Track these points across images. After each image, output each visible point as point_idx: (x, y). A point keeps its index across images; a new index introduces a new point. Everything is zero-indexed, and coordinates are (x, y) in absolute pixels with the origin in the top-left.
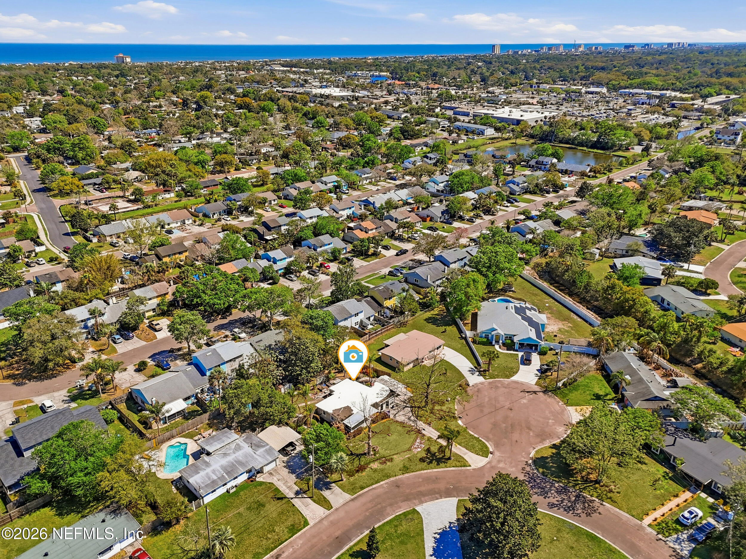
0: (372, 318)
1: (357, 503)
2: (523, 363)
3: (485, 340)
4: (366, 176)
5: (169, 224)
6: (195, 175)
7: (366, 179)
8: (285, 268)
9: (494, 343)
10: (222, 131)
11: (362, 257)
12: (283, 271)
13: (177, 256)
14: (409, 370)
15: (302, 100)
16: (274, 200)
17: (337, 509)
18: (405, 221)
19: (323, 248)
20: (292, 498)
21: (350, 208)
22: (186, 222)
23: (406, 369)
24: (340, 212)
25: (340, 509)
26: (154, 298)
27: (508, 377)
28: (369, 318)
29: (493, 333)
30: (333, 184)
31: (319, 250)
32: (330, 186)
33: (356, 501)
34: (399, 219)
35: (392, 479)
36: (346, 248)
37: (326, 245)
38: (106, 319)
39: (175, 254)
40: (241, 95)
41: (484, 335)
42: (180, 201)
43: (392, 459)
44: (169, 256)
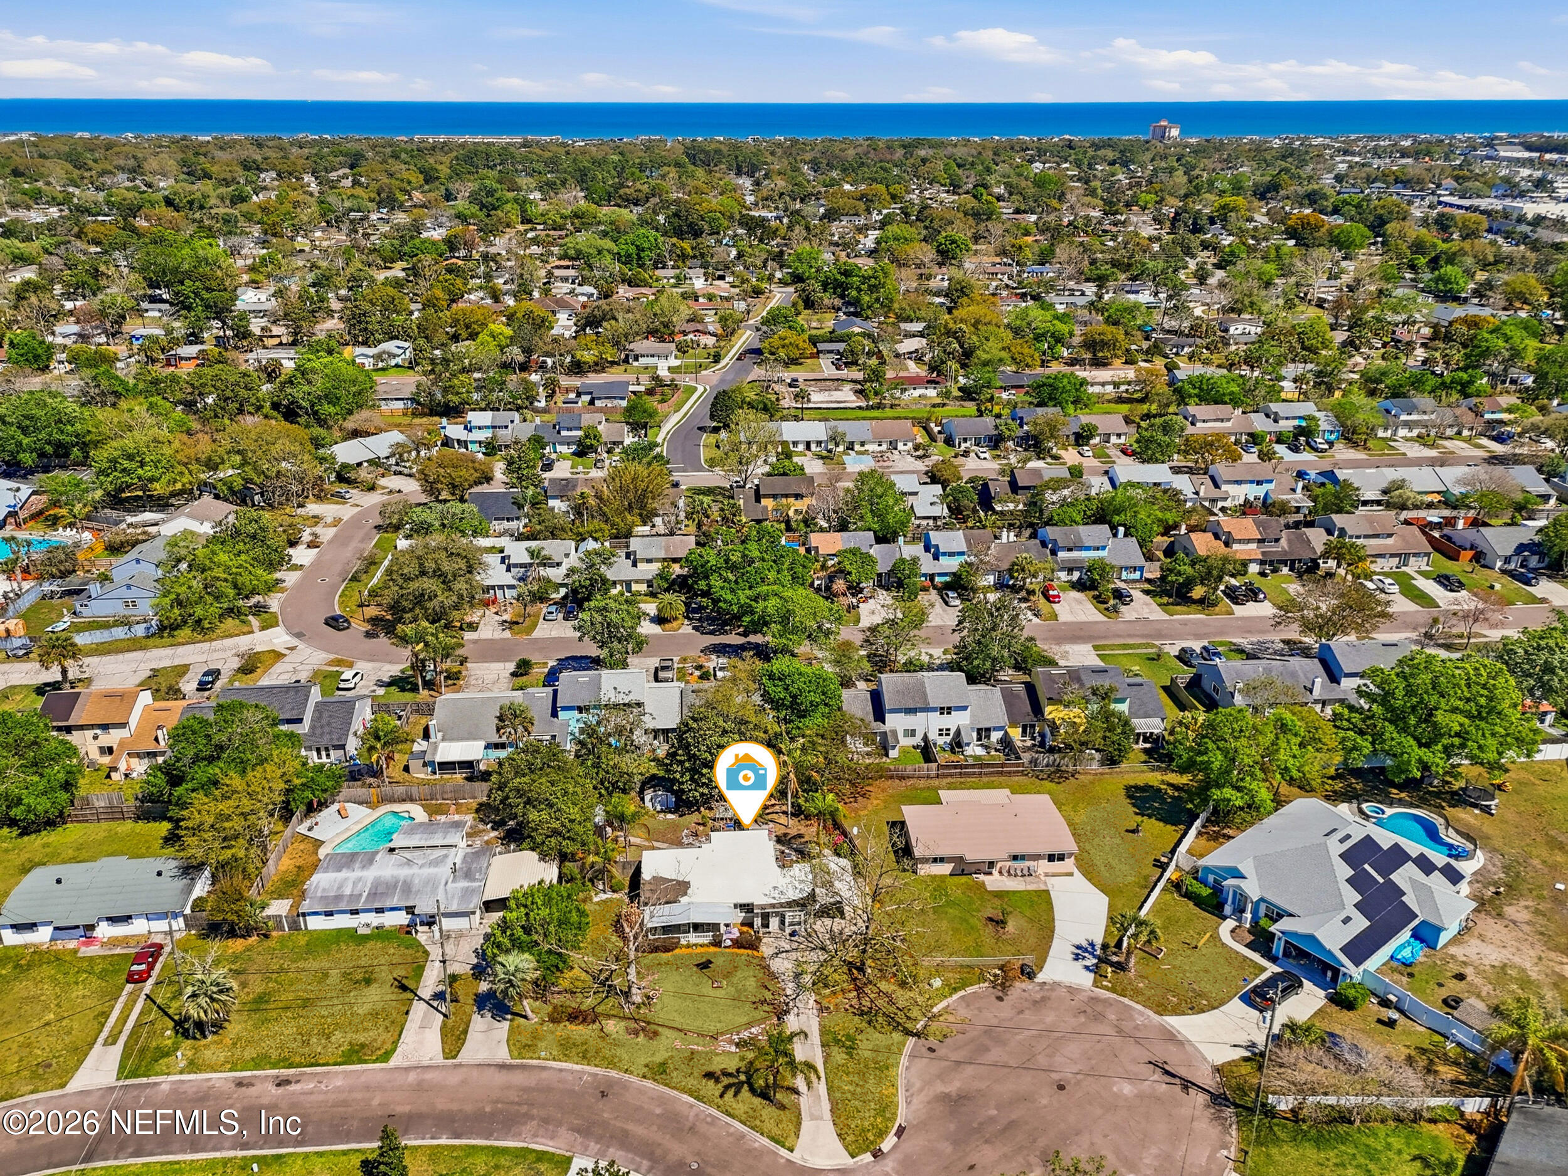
0: (996, 736)
1: (501, 1078)
2: (1247, 999)
3: (1205, 892)
4: (1414, 417)
5: (862, 444)
6: (1013, 359)
7: (1408, 425)
8: (954, 574)
9: (1228, 909)
10: (1195, 281)
11: (1165, 600)
12: (948, 579)
13: (791, 500)
14: (934, 877)
15: (1465, 226)
16: (1119, 435)
17: (460, 1065)
18: (1360, 542)
19: (1075, 554)
20: (421, 999)
21: (1259, 483)
22: (900, 446)
23: (925, 870)
24: (1224, 487)
25: (465, 1069)
26: (657, 560)
27: (1162, 1009)
28: (988, 730)
29: (1230, 882)
30: (1296, 422)
31: (1062, 555)
32: (1286, 426)
33: (504, 1072)
34: (1349, 533)
35: (614, 1074)
36: (1141, 569)
37: (1088, 548)
38: (556, 574)
39: (787, 496)
40: (1329, 209)
41: (1211, 878)
42: (944, 405)
43: (656, 1033)
44: (775, 497)
